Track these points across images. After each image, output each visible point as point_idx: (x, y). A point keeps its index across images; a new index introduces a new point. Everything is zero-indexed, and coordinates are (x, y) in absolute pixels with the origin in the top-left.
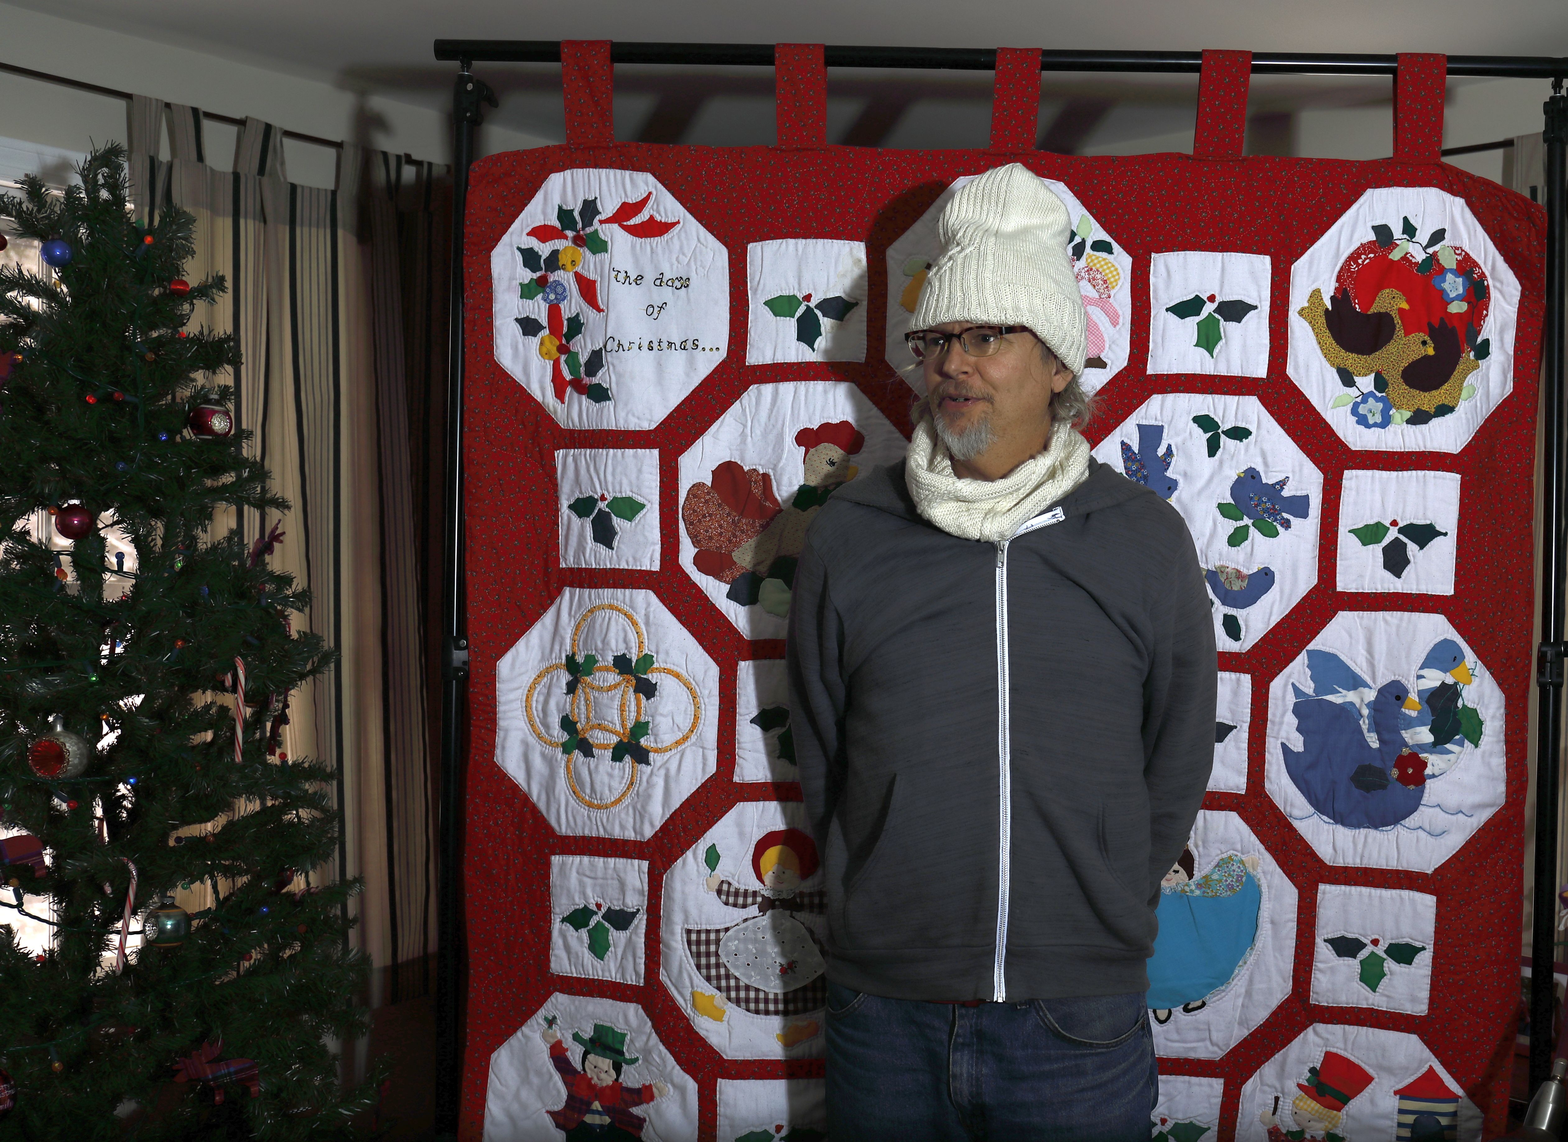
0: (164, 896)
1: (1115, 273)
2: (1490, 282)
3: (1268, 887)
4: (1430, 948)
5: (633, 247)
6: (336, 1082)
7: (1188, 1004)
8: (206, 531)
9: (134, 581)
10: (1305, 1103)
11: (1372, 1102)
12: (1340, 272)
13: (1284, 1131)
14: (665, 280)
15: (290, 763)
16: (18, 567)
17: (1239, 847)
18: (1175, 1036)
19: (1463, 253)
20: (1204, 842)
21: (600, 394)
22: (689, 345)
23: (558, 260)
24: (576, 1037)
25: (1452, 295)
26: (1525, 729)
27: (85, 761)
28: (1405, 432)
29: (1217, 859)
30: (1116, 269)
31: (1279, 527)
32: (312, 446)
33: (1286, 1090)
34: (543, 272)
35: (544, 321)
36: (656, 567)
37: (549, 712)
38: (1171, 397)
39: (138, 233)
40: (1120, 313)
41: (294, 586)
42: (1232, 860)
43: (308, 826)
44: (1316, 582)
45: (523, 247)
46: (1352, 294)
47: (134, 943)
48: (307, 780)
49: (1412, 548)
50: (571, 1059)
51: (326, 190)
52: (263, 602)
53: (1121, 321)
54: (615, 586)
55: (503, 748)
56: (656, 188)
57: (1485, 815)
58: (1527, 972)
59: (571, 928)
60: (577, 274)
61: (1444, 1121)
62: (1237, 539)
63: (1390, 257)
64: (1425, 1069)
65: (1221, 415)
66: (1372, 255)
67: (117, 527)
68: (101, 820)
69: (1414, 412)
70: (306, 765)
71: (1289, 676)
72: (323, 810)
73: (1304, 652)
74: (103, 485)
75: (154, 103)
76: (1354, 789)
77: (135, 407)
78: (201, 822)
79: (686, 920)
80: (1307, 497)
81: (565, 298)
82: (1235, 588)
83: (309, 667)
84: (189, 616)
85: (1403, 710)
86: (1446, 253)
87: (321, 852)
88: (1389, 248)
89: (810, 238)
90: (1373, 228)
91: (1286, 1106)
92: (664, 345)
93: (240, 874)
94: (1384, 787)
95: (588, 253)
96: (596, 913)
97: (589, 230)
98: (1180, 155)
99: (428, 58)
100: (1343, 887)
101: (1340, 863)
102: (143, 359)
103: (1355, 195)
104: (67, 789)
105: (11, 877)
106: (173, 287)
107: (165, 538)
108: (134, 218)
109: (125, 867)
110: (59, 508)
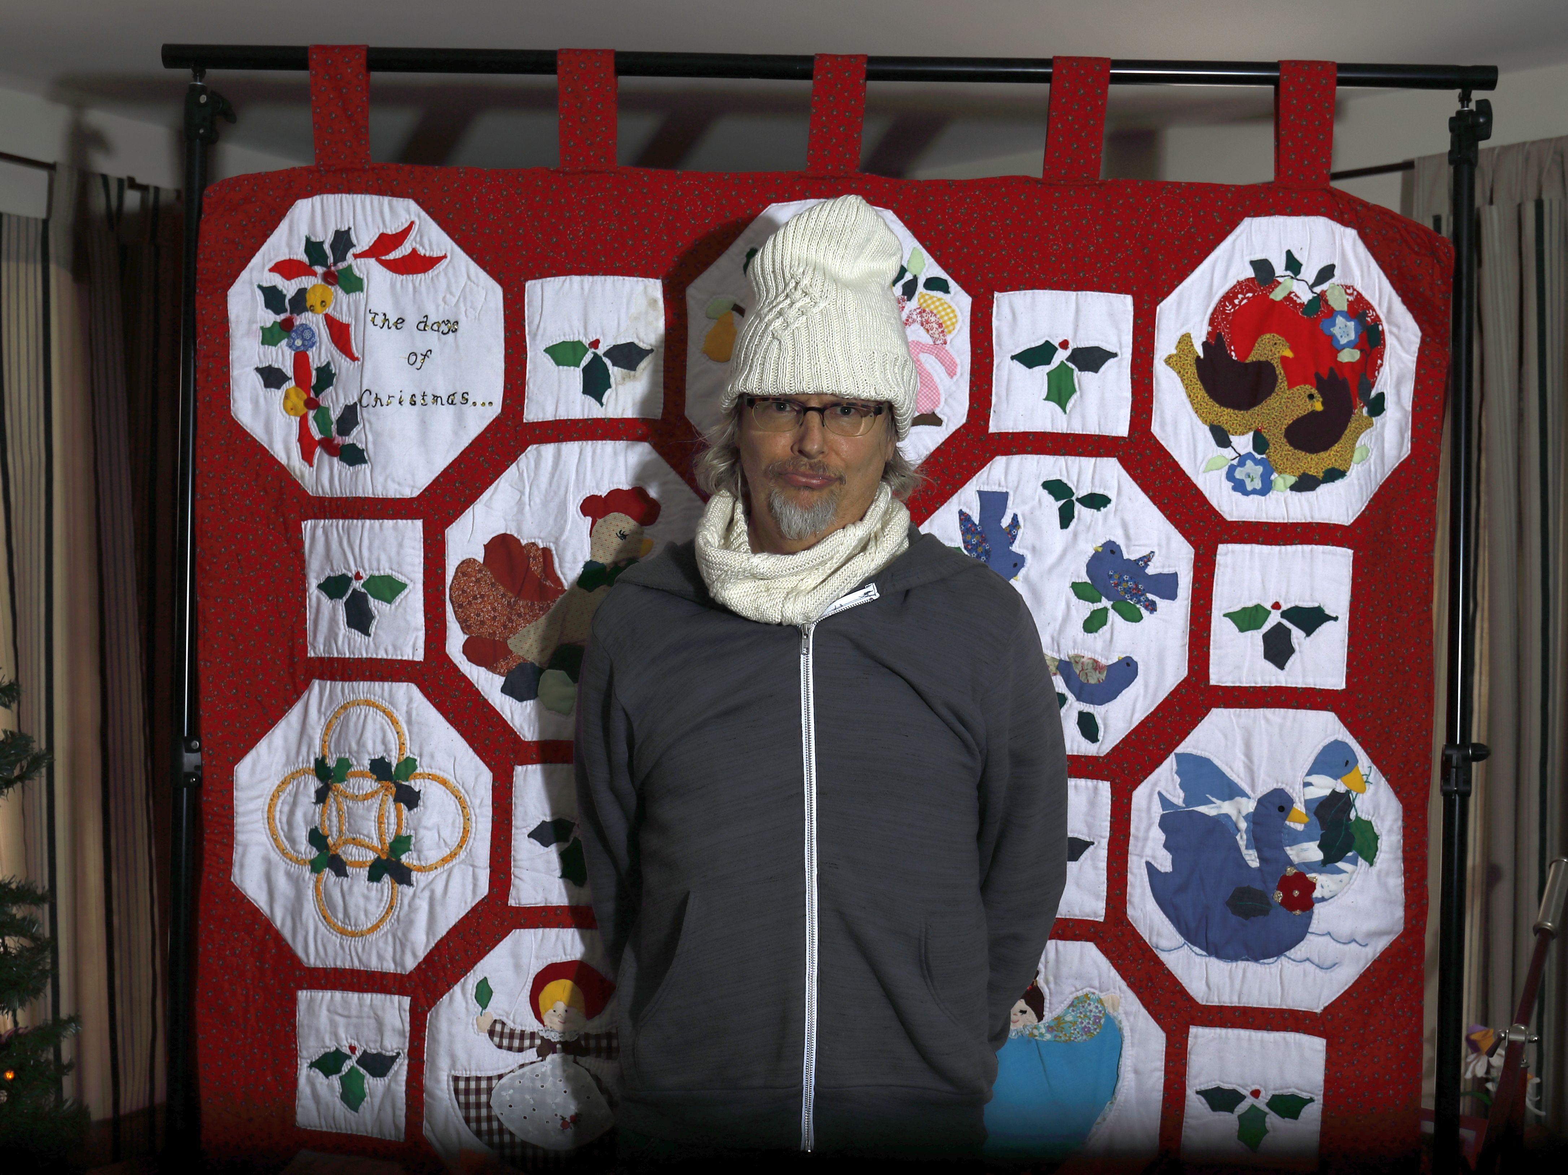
1: (951, 315)
2: (1385, 326)
3: (1131, 1030)
4: (1319, 1099)
5: (393, 286)
12: (1213, 314)
14: (429, 323)
17: (1097, 984)
19: (1355, 293)
20: (1056, 977)
21: (353, 455)
22: (458, 399)
23: (306, 301)
25: (1343, 341)
26: (1424, 844)
28: (1289, 500)
29: (1072, 997)
30: (953, 311)
31: (1143, 611)
34: (288, 314)
35: (289, 371)
36: (420, 656)
37: (295, 825)
38: (1016, 459)
40: (958, 361)
42: (1089, 999)
43: (15, 957)
44: (1185, 673)
45: (265, 285)
46: (1227, 339)
48: (14, 903)
49: (1297, 634)
51: (36, 219)
53: (959, 370)
54: (372, 678)
55: (242, 866)
56: (419, 217)
57: (1382, 944)
58: (1429, 1127)
59: (321, 1075)
60: (327, 316)
62: (1093, 624)
63: (1272, 296)
65: (1075, 479)
66: (1250, 295)
70: (13, 886)
71: (1155, 784)
72: (34, 938)
73: (1172, 756)
79: (453, 1066)
80: (1175, 575)
81: (314, 344)
82: (1092, 681)
83: (17, 772)
85: (1287, 823)
86: (1336, 292)
88: (1271, 286)
89: (597, 274)
90: (1252, 262)
92: (429, 399)
94: (1265, 912)
95: (340, 292)
96: (350, 1057)
97: (341, 265)
98: (1027, 178)
99: (155, 65)
100: (1218, 1030)
101: (1215, 1001)
103: (1230, 225)
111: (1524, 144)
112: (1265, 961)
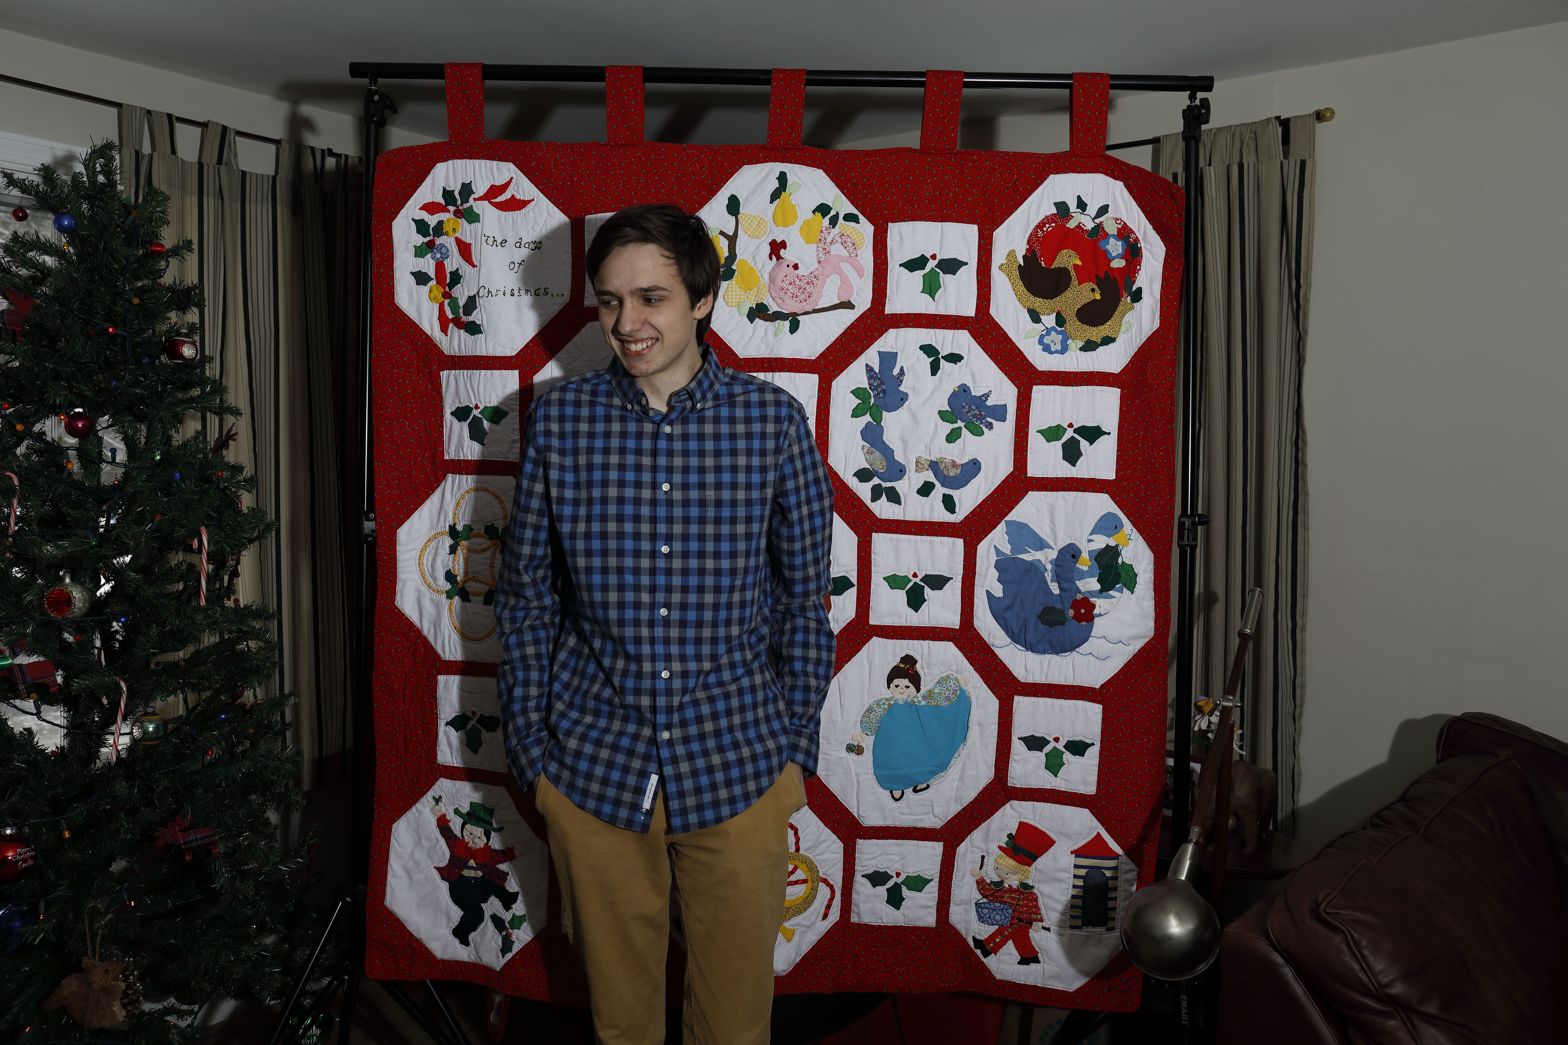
0: (147, 706)
1: (861, 238)
2: (1142, 244)
4: (1098, 744)
5: (499, 218)
6: (277, 846)
7: (917, 787)
8: (178, 432)
9: (124, 470)
10: (1004, 860)
11: (1054, 859)
12: (1029, 237)
13: (989, 882)
14: (523, 243)
15: (242, 606)
16: (37, 459)
18: (907, 811)
19: (1122, 223)
20: (928, 665)
21: (474, 329)
22: (541, 292)
23: (443, 229)
24: (457, 812)
25: (1114, 254)
26: (1168, 580)
27: (87, 605)
28: (1079, 357)
30: (862, 235)
32: (258, 368)
33: (990, 851)
34: (431, 237)
35: (432, 274)
37: (436, 568)
38: (903, 331)
39: (126, 208)
40: (865, 268)
41: (244, 473)
43: (255, 654)
44: (1012, 469)
45: (416, 218)
46: (1038, 253)
47: (125, 741)
48: (254, 619)
49: (1084, 444)
50: (453, 828)
51: (268, 176)
52: (222, 486)
53: (865, 273)
55: (402, 595)
56: (516, 174)
57: (1139, 644)
58: (1171, 762)
59: (453, 730)
60: (457, 239)
61: (1108, 874)
62: (953, 437)
63: (1067, 225)
64: (1094, 834)
65: (941, 344)
66: (1054, 225)
67: (111, 429)
68: (99, 650)
69: (1086, 342)
70: (254, 608)
71: (992, 540)
72: (267, 642)
73: (1003, 522)
74: (100, 397)
75: (138, 110)
76: (1040, 624)
77: (125, 339)
78: (174, 651)
80: (1005, 405)
81: (448, 256)
82: (952, 474)
83: (256, 534)
84: (166, 495)
85: (1077, 565)
86: (1110, 223)
87: (265, 673)
88: (1067, 219)
90: (1055, 204)
91: (990, 863)
92: (523, 292)
93: (204, 690)
94: (1063, 623)
95: (465, 222)
96: (472, 719)
97: (466, 206)
98: (910, 149)
99: (345, 76)
100: (1032, 698)
101: (1030, 680)
102: (131, 302)
103: (1041, 179)
104: (74, 626)
105: (32, 692)
106: (153, 248)
107: (147, 437)
108: (124, 196)
109: (118, 685)
110: (67, 415)
111: (1231, 126)
112: (1063, 654)
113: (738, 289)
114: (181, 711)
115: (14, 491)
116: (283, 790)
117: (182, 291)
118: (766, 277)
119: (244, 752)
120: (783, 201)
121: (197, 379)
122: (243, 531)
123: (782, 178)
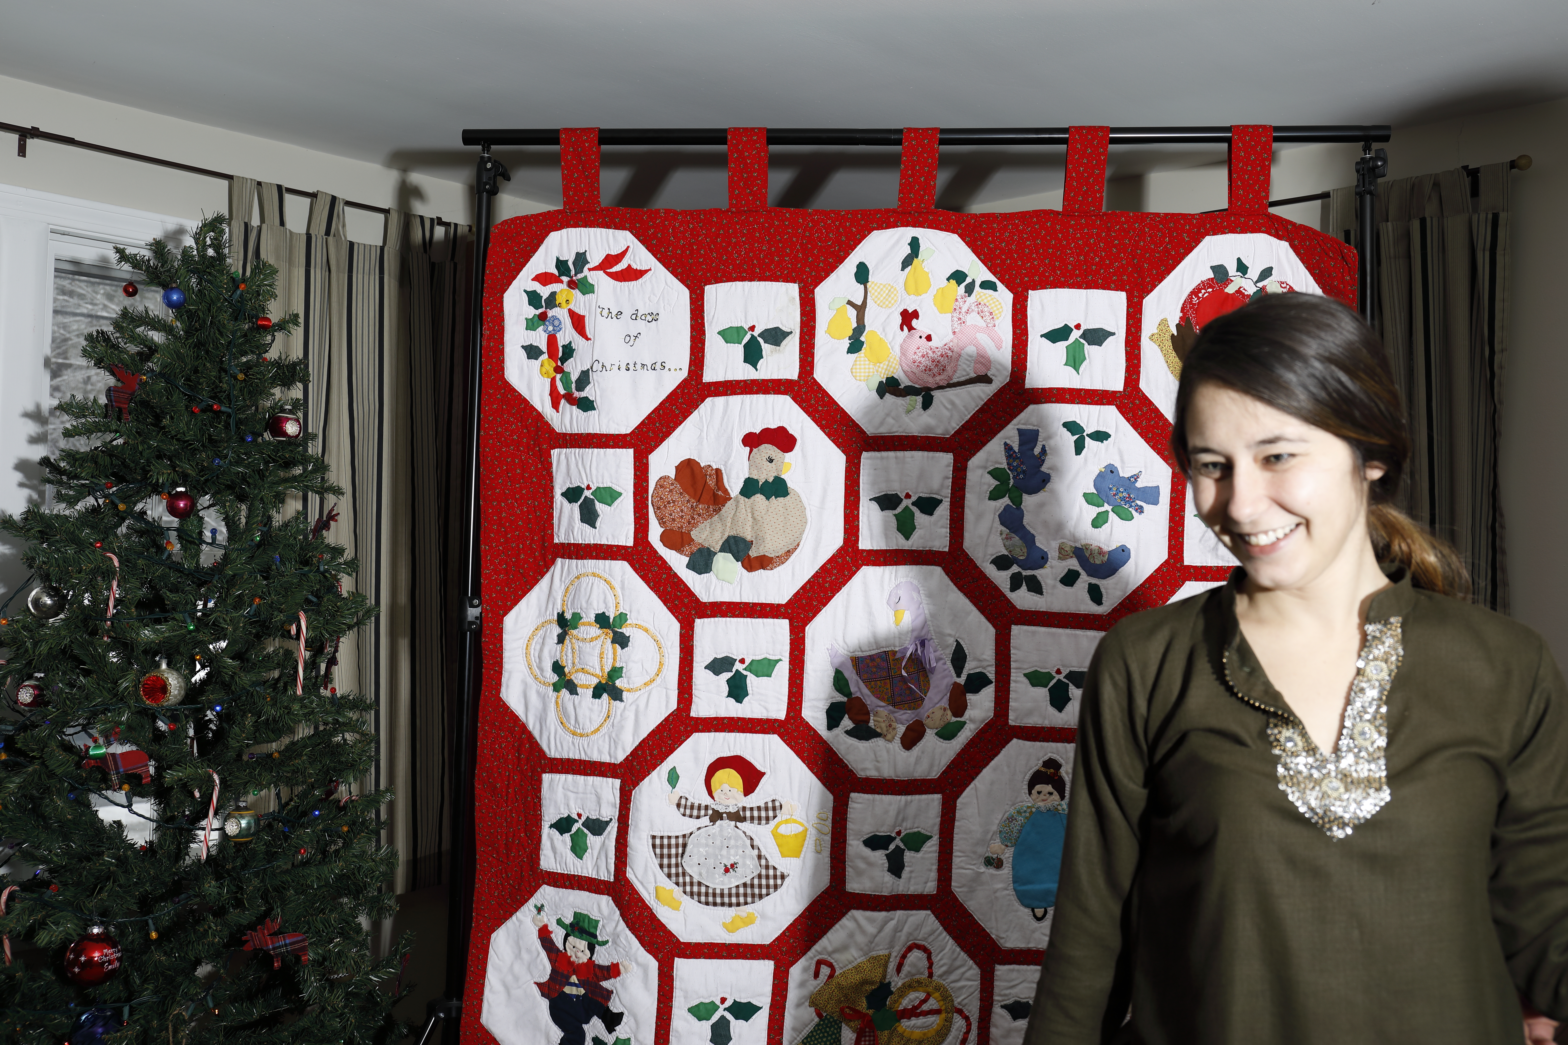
0: (237, 800)
1: (999, 306)
5: (615, 289)
6: (368, 954)
8: (279, 512)
9: (223, 552)
12: (1184, 304)
14: (639, 315)
15: (338, 696)
16: (137, 540)
19: (1288, 286)
21: (586, 405)
22: (658, 366)
23: (555, 300)
24: (559, 922)
27: (183, 692)
30: (1000, 303)
31: (1134, 512)
32: (361, 448)
34: (543, 310)
35: (544, 348)
36: (630, 543)
37: (543, 658)
38: (1046, 407)
39: (234, 282)
40: (1003, 339)
41: (345, 556)
43: (351, 747)
44: (1166, 557)
45: (528, 290)
46: (1193, 321)
47: (215, 837)
48: (351, 710)
50: (555, 940)
51: (376, 246)
52: (322, 569)
54: (597, 558)
55: (507, 686)
56: (633, 243)
59: (557, 833)
60: (570, 310)
62: (1098, 522)
63: (1226, 290)
65: (1085, 421)
66: (1210, 290)
67: (212, 509)
68: (192, 739)
70: (351, 698)
72: (363, 734)
74: (202, 476)
75: (249, 181)
77: (229, 416)
78: (268, 742)
81: (561, 329)
83: (355, 620)
84: (265, 578)
86: (1274, 286)
87: (361, 767)
88: (1225, 284)
89: (754, 281)
90: (1211, 267)
92: (639, 366)
93: (298, 784)
95: (579, 294)
96: (577, 821)
97: (580, 276)
98: (1052, 211)
99: (457, 143)
102: (235, 378)
103: (1197, 241)
104: (168, 714)
105: (124, 783)
106: (259, 323)
107: (248, 517)
108: (233, 270)
109: (211, 776)
110: (169, 493)
113: (867, 362)
114: (273, 806)
115: (114, 573)
116: (376, 894)
117: (287, 366)
118: (897, 349)
119: (337, 852)
120: (915, 269)
121: (300, 457)
122: (342, 617)
123: (915, 244)
